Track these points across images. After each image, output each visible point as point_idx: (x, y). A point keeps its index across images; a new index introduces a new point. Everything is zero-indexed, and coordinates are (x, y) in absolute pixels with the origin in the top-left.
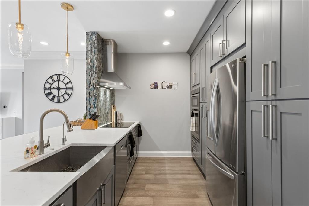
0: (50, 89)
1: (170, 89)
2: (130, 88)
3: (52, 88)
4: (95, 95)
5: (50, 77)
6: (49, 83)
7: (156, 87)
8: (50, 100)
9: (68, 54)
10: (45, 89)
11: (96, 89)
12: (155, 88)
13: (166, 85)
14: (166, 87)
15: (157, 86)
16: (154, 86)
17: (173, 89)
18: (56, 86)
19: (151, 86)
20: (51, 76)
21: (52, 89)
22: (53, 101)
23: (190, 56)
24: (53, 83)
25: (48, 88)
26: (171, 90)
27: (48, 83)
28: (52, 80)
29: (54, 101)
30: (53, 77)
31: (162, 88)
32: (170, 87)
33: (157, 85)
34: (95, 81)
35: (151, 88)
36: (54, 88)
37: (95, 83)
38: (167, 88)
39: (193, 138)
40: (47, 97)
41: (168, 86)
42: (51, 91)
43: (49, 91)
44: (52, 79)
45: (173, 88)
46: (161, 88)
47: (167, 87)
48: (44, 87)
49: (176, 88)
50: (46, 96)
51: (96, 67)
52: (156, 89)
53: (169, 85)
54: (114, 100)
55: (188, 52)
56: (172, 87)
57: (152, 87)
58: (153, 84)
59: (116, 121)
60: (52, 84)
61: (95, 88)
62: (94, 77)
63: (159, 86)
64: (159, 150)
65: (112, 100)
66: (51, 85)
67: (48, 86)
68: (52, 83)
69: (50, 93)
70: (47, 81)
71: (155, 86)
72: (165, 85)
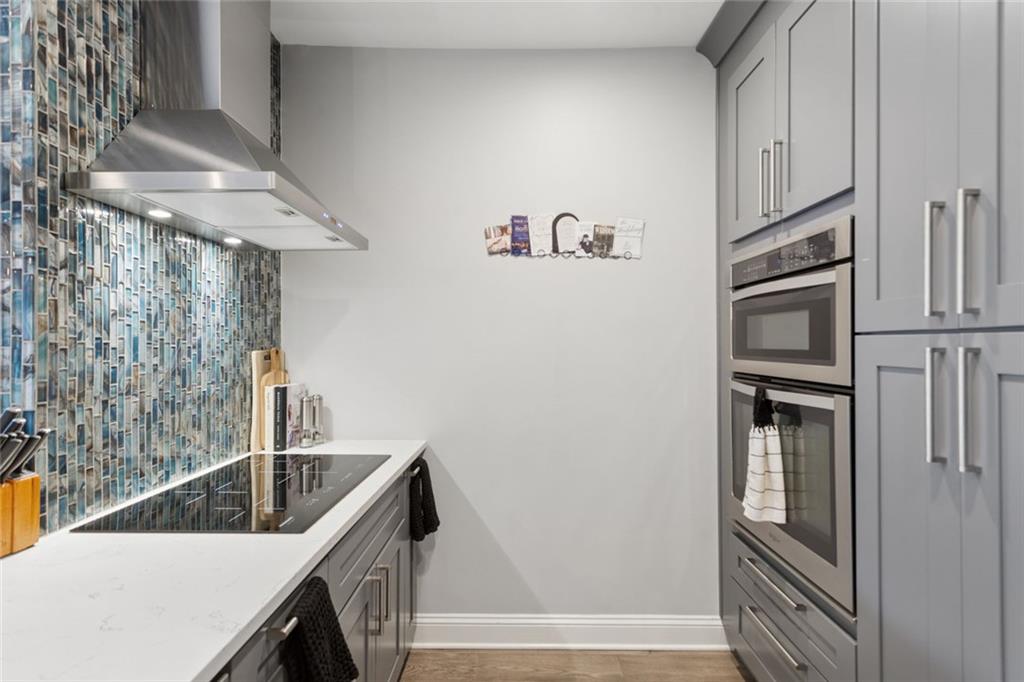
1: (597, 259)
2: (362, 244)
4: (19, 263)
7: (520, 245)
11: (29, 214)
12: (516, 251)
13: (578, 236)
14: (574, 246)
15: (528, 242)
16: (506, 241)
17: (614, 257)
19: (490, 242)
23: (718, 66)
26: (607, 259)
31: (555, 250)
32: (600, 244)
33: (528, 233)
34: (19, 148)
35: (491, 253)
37: (24, 161)
38: (582, 252)
39: (755, 556)
41: (591, 238)
45: (616, 250)
46: (549, 249)
47: (583, 244)
49: (636, 252)
51: (27, 32)
52: (522, 259)
53: (597, 236)
54: (277, 319)
55: (704, 47)
56: (610, 246)
57: (496, 248)
58: (504, 230)
59: (281, 441)
61: (17, 206)
62: (16, 114)
63: (540, 240)
64: (538, 609)
65: (253, 316)
71: (514, 240)
72: (572, 235)
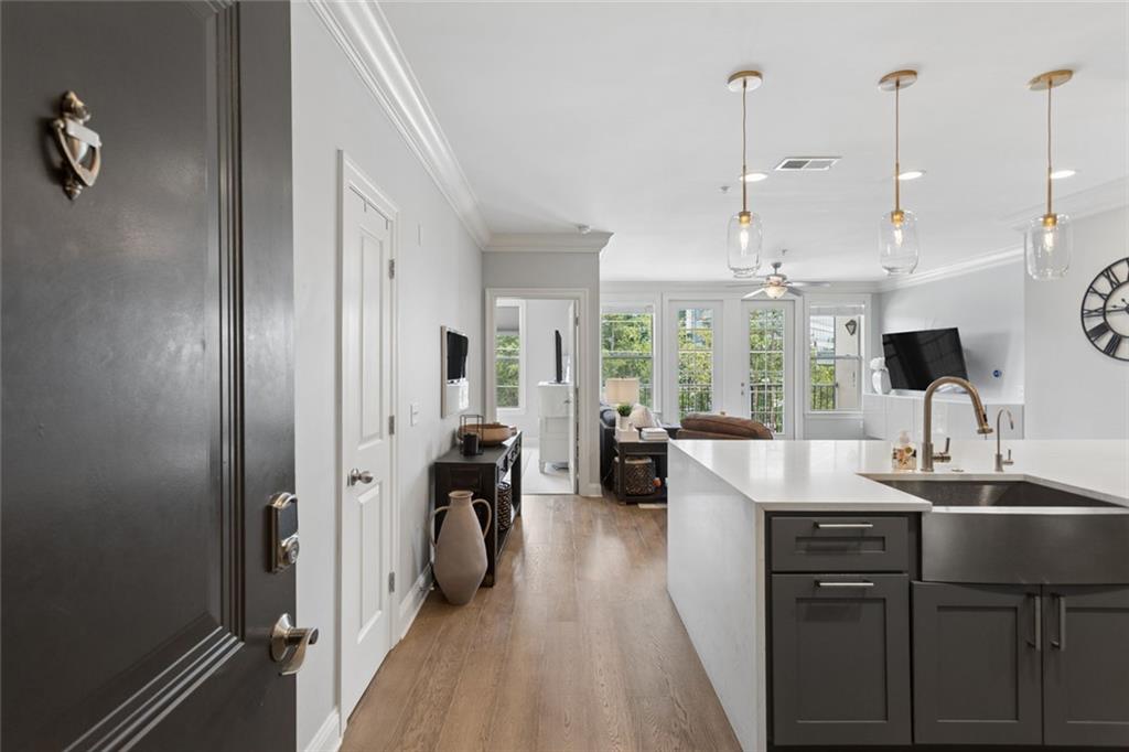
0: (1104, 312)
3: (1108, 309)
5: (1102, 273)
6: (1101, 295)
8: (1104, 352)
9: (1050, 220)
10: (1085, 314)
18: (1123, 300)
20: (1106, 270)
21: (1109, 312)
22: (1113, 356)
24: (1114, 290)
25: (1096, 311)
27: (1096, 292)
28: (1111, 282)
29: (1118, 355)
30: (1115, 269)
36: (1116, 310)
40: (1092, 342)
42: (1108, 319)
43: (1099, 321)
44: (1108, 277)
48: (1083, 309)
50: (1089, 338)
60: (1109, 296)
66: (1106, 301)
67: (1095, 303)
68: (1111, 293)
69: (1103, 329)
70: (1091, 287)
